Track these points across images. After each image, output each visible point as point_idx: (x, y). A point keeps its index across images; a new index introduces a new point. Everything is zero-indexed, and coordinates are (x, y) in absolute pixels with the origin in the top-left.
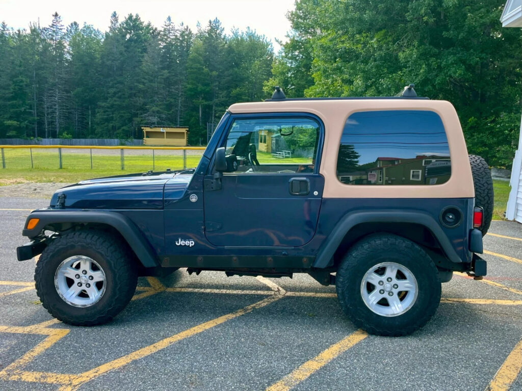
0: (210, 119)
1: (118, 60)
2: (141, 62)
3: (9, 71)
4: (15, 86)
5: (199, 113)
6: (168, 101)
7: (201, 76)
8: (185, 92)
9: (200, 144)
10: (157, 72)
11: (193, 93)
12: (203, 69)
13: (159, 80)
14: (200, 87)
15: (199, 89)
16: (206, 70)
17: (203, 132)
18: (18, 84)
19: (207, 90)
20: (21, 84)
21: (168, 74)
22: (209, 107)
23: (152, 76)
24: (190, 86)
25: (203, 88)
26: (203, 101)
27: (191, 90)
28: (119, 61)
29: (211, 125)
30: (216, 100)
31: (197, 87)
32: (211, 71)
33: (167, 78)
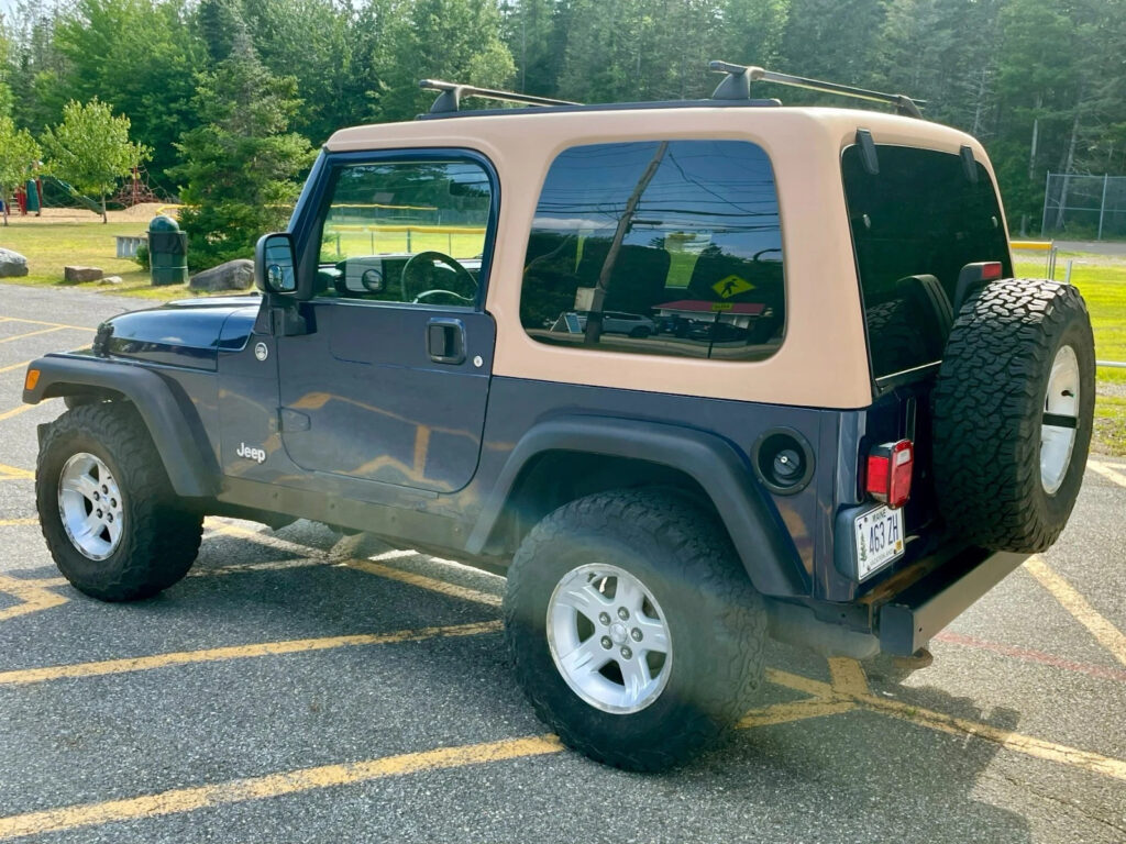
0: (1063, 162)
1: (828, 12)
2: (885, 11)
3: (586, 57)
4: (598, 90)
5: (1030, 143)
6: (945, 114)
7: (1045, 40)
8: (994, 88)
9: (1022, 232)
10: (923, 37)
11: (1017, 89)
12: (1053, 19)
13: (926, 57)
14: (1040, 70)
15: (1036, 78)
16: (1063, 20)
17: (1034, 198)
18: (602, 87)
19: (1059, 77)
20: (608, 87)
21: (952, 41)
22: (1063, 127)
23: (906, 48)
24: (1006, 70)
25: (1048, 73)
26: (1043, 110)
27: (1012, 79)
28: (830, 16)
29: (1063, 178)
30: (1083, 106)
31: (1032, 70)
32: (1077, 21)
33: (950, 50)
